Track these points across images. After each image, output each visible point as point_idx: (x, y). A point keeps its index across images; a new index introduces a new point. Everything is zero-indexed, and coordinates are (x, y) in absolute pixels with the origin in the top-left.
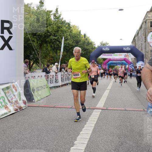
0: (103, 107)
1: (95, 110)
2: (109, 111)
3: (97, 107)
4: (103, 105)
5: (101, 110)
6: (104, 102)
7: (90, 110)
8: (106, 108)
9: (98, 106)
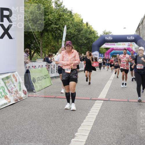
0: (105, 98)
1: (97, 101)
2: (111, 102)
3: (99, 97)
4: (105, 95)
5: (103, 101)
6: (106, 93)
7: (91, 101)
8: (108, 99)
9: (100, 97)
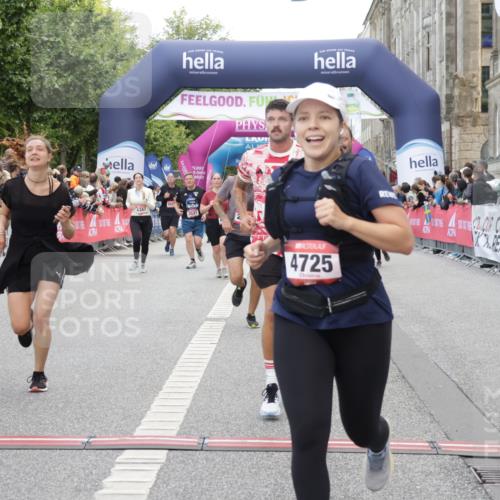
0: (179, 435)
1: (128, 454)
2: (217, 457)
3: (138, 432)
4: (181, 418)
5: (162, 455)
6: (187, 403)
7: (92, 456)
8: (193, 441)
9: (145, 430)
